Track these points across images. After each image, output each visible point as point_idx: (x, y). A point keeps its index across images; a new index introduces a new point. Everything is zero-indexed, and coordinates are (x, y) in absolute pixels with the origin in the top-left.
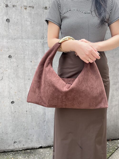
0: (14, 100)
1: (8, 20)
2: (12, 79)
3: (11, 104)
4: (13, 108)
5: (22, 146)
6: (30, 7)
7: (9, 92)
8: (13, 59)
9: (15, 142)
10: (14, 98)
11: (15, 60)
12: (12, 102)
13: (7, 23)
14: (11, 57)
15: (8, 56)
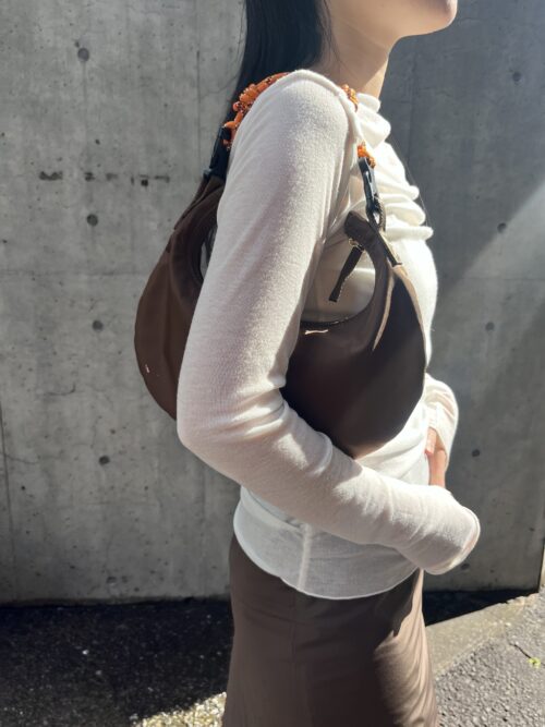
0: (109, 453)
1: (92, 219)
2: (103, 391)
3: (99, 467)
4: (104, 476)
5: (132, 593)
6: (157, 178)
7: (94, 428)
8: (107, 333)
9: (111, 579)
10: (108, 446)
11: (111, 335)
12: (104, 460)
13: (88, 225)
14: (102, 325)
15: (91, 322)
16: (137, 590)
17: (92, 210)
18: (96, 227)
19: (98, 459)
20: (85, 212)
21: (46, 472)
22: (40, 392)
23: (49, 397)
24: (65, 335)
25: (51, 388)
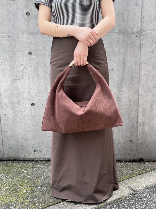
0: (34, 102)
1: (28, 13)
2: (32, 78)
3: (31, 106)
4: (33, 111)
5: (43, 156)
7: (29, 93)
8: (33, 56)
9: (35, 151)
10: (34, 99)
11: (35, 57)
12: (33, 104)
13: (27, 16)
14: (31, 53)
15: (28, 52)
16: (45, 155)
17: (27, 10)
18: (29, 17)
19: (31, 104)
20: (25, 11)
21: (13, 109)
22: (11, 79)
23: (14, 81)
24: (19, 57)
25: (14, 77)
